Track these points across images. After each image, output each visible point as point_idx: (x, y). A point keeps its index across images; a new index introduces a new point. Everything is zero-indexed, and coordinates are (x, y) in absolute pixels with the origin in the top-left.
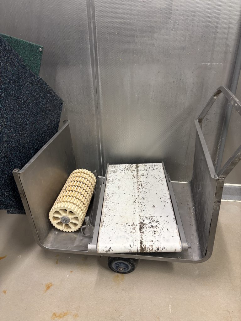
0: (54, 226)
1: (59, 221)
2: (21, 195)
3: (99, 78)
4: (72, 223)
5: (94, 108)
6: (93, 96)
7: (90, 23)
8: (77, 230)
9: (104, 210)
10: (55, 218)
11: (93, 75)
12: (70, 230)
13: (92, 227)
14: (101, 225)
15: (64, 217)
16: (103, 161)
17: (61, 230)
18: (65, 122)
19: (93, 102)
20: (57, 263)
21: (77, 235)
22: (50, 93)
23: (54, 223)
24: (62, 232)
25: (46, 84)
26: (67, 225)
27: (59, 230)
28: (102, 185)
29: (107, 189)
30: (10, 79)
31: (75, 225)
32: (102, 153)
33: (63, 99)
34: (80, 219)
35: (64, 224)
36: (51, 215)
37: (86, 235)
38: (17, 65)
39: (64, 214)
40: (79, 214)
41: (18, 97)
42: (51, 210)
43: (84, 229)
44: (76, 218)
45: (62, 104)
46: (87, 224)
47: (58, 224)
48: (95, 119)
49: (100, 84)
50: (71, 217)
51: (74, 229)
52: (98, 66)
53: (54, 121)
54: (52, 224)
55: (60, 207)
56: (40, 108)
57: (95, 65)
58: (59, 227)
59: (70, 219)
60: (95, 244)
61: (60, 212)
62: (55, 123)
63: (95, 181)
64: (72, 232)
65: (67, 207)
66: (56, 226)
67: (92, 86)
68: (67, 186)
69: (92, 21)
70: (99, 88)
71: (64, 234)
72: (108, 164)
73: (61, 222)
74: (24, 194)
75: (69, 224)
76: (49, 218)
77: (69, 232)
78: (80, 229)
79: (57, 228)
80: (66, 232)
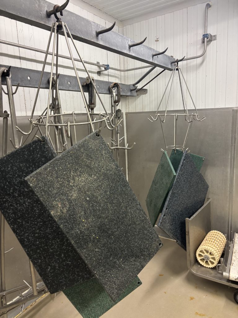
0: (198, 261)
1: (202, 258)
2: (187, 233)
3: (235, 175)
4: (210, 261)
5: (228, 193)
6: (229, 185)
7: (232, 145)
8: (213, 267)
9: (233, 258)
10: (200, 255)
11: (230, 173)
12: (208, 267)
13: (225, 266)
14: (231, 265)
15: (206, 255)
16: (231, 230)
17: (202, 265)
18: (209, 199)
19: (228, 189)
20: (196, 288)
21: (213, 271)
22: (204, 181)
23: (199, 259)
24: (202, 267)
25: (202, 176)
26: (207, 262)
27: (201, 264)
28: (231, 244)
29: (235, 247)
30: (189, 174)
31: (212, 263)
32: (231, 224)
33: (209, 185)
34: (216, 260)
35: (205, 261)
36: (198, 252)
37: (220, 272)
38: (193, 167)
39: (206, 254)
40: (216, 255)
41: (190, 183)
42: (198, 249)
43: (219, 266)
44: (214, 259)
45: (208, 188)
46: (221, 263)
47: (201, 260)
48: (228, 200)
49: (234, 178)
50: (210, 256)
51: (211, 266)
52: (235, 168)
53: (203, 197)
54: (197, 259)
55: (205, 248)
56: (198, 189)
57: (232, 168)
58: (201, 262)
59: (210, 258)
60: (228, 273)
61: (204, 252)
62: (203, 199)
63: (226, 241)
64: (209, 268)
65: (209, 249)
66: (200, 261)
67: (229, 179)
68: (207, 238)
69: (233, 145)
70: (233, 181)
71: (204, 268)
72: (235, 233)
73: (203, 259)
74: (188, 232)
75: (208, 261)
76: (196, 254)
77: (207, 267)
78: (215, 267)
79: (200, 263)
80: (205, 267)
